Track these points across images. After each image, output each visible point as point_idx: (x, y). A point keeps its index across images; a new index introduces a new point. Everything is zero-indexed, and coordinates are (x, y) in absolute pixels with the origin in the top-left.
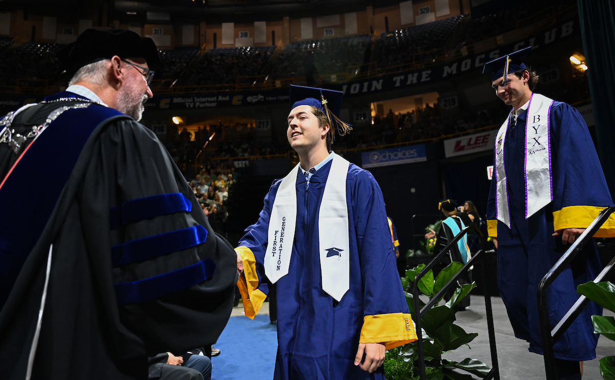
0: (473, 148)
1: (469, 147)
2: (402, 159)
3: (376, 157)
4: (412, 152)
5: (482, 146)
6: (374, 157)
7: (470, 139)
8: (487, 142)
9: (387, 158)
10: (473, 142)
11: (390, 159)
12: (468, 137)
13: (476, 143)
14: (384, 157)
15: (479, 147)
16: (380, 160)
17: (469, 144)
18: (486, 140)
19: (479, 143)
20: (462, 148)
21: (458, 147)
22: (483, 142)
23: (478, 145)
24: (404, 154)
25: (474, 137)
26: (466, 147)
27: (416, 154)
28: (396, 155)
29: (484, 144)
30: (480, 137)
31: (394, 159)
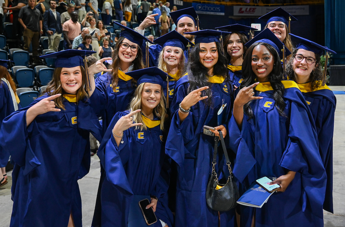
0: (248, 13)
1: (246, 12)
2: (213, 11)
4: (218, 8)
5: (252, 13)
6: (199, 7)
7: (247, 8)
8: (254, 12)
9: (206, 9)
10: (248, 10)
12: (246, 7)
13: (249, 11)
14: (204, 8)
15: (251, 13)
16: (202, 10)
17: (246, 11)
18: (254, 11)
19: (251, 11)
20: (242, 12)
21: (241, 11)
22: (253, 11)
23: (250, 12)
24: (214, 9)
25: (249, 8)
26: (245, 12)
27: (220, 10)
28: (210, 9)
29: (253, 12)
30: (252, 8)
31: (209, 11)
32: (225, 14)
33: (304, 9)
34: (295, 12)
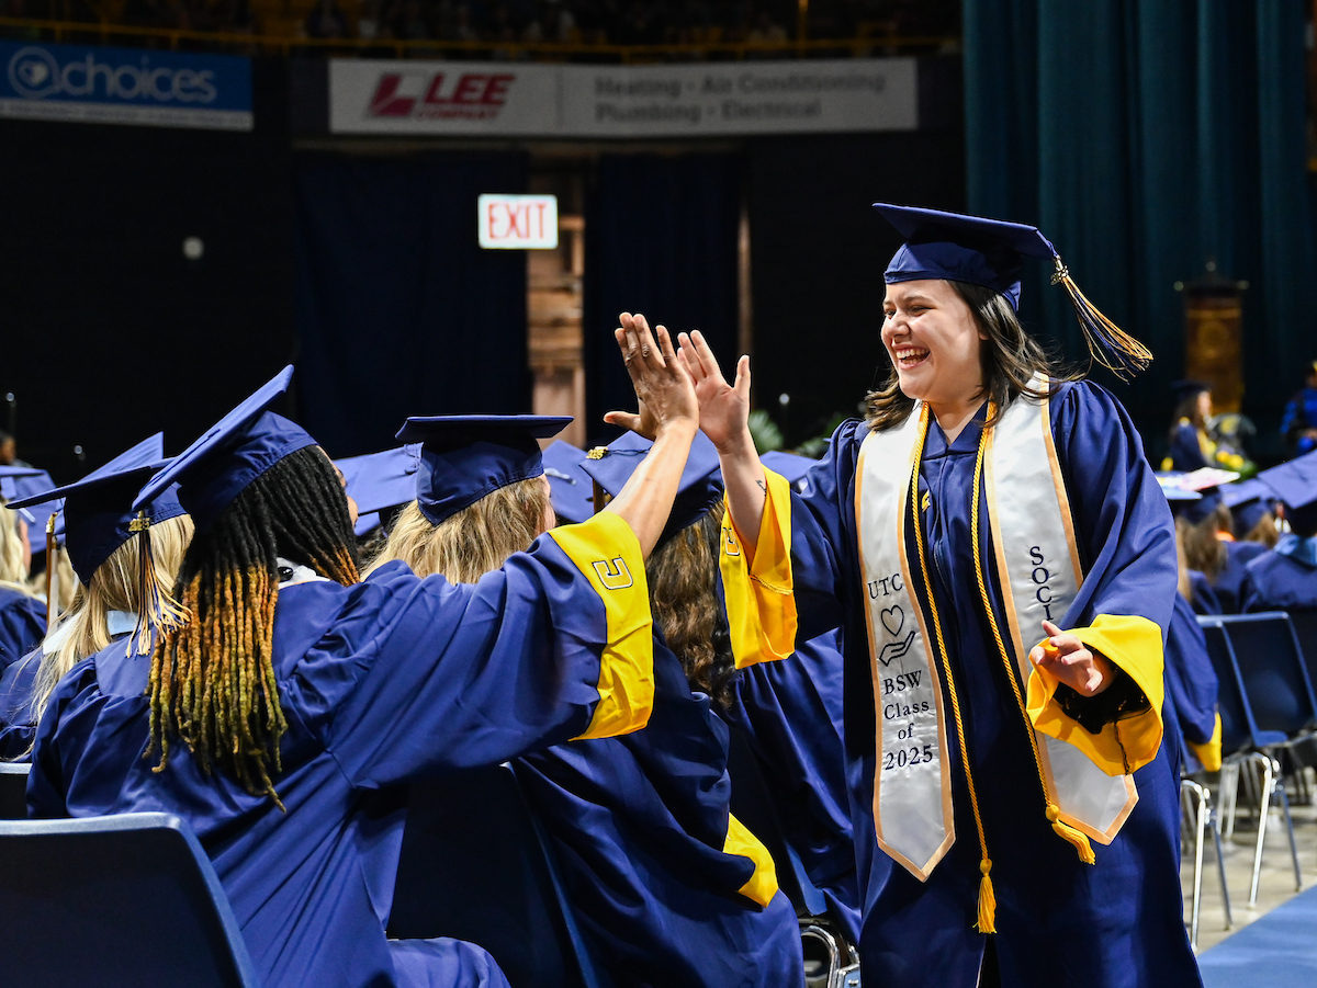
0: (447, 115)
1: (432, 108)
2: (149, 101)
3: (39, 73)
4: (197, 80)
5: (482, 115)
6: (29, 72)
7: (438, 80)
8: (500, 103)
9: (90, 87)
10: (446, 90)
11: (100, 95)
12: (432, 68)
13: (457, 98)
14: (77, 78)
15: (469, 116)
16: (57, 88)
17: (431, 97)
18: (496, 96)
20: (403, 108)
21: (387, 99)
22: (486, 99)
23: (466, 108)
24: (164, 84)
25: (453, 72)
26: (419, 106)
27: (212, 92)
28: (127, 82)
29: (486, 108)
30: (478, 77)
31: (116, 99)
32: (257, 120)
33: (878, 85)
34: (811, 110)
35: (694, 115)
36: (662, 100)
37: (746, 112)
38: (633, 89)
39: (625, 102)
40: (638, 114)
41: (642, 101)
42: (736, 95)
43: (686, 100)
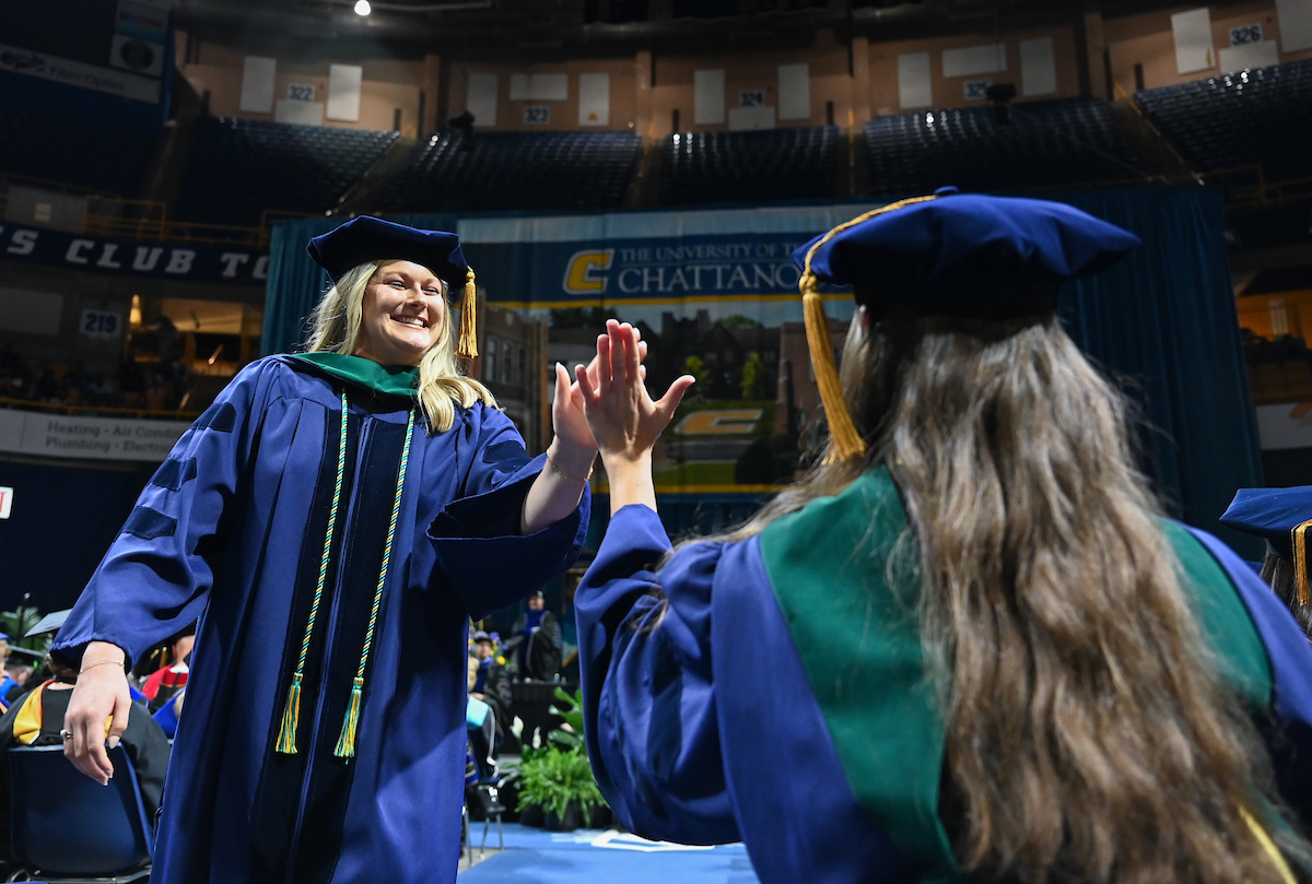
35: (106, 447)
36: (88, 437)
37: (138, 448)
38: (70, 430)
39: (63, 437)
40: (69, 444)
41: (75, 437)
42: (133, 437)
43: (102, 438)
